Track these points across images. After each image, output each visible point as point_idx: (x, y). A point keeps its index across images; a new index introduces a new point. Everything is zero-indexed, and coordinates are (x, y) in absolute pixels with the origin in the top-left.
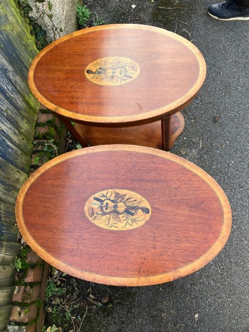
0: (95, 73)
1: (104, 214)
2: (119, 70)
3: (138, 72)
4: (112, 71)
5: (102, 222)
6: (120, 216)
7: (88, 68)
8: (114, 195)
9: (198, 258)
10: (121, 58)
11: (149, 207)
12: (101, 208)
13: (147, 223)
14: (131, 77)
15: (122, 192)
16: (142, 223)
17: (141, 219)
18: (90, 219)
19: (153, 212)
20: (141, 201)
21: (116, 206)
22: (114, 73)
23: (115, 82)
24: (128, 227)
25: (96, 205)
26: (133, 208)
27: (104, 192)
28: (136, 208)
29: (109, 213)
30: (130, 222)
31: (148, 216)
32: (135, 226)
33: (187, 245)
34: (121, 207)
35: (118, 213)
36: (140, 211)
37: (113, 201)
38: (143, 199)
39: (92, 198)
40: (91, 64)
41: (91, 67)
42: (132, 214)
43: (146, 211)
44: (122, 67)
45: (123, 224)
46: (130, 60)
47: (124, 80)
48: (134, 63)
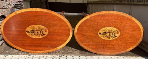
0: (30, 32)
1: (113, 32)
3: (48, 32)
5: (114, 29)
6: (108, 32)
8: (110, 38)
9: (85, 21)
11: (99, 35)
12: (114, 34)
14: (45, 35)
15: (108, 39)
17: (101, 31)
18: (118, 30)
19: (98, 33)
21: (110, 34)
22: (38, 32)
24: (105, 28)
25: (116, 35)
26: (104, 34)
27: (113, 39)
28: (103, 34)
29: (111, 32)
30: (105, 30)
32: (103, 29)
33: (87, 24)
34: (108, 34)
35: (109, 32)
36: (102, 33)
37: (111, 36)
38: (101, 37)
39: (118, 37)
41: (28, 30)
42: (104, 32)
44: (41, 30)
45: (107, 29)
46: (43, 27)
47: (42, 36)
48: (45, 28)
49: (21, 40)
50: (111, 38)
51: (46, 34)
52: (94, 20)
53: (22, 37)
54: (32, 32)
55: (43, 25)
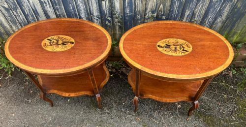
0: (163, 47)
1: (51, 45)
2: (179, 47)
3: (191, 48)
4: (174, 47)
5: (49, 49)
6: (59, 45)
7: (158, 44)
10: (178, 40)
12: (50, 43)
13: (72, 48)
14: (187, 51)
15: (62, 36)
16: (69, 48)
17: (69, 46)
18: (44, 48)
20: (70, 39)
22: (176, 48)
23: (178, 53)
24: (63, 50)
25: (47, 42)
28: (68, 42)
29: (54, 45)
30: (64, 48)
31: (73, 45)
32: (66, 49)
33: (90, 55)
34: (60, 42)
36: (69, 44)
37: (56, 40)
39: (46, 39)
40: (160, 42)
41: (160, 44)
42: (65, 45)
43: (72, 43)
44: (180, 45)
45: (60, 49)
46: (184, 41)
47: (183, 53)
48: (187, 43)
49: (149, 56)
50: (56, 37)
51: (190, 50)
52: (79, 60)
53: (151, 53)
54: (166, 47)
55: (184, 39)
